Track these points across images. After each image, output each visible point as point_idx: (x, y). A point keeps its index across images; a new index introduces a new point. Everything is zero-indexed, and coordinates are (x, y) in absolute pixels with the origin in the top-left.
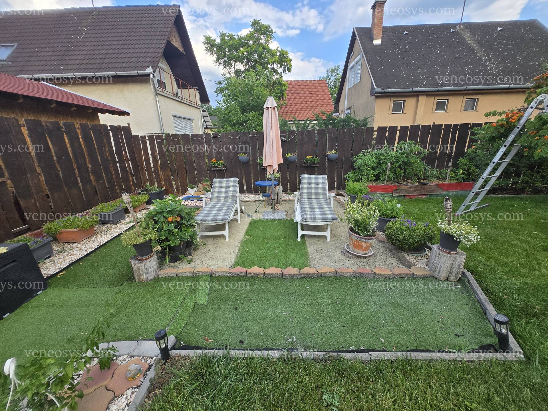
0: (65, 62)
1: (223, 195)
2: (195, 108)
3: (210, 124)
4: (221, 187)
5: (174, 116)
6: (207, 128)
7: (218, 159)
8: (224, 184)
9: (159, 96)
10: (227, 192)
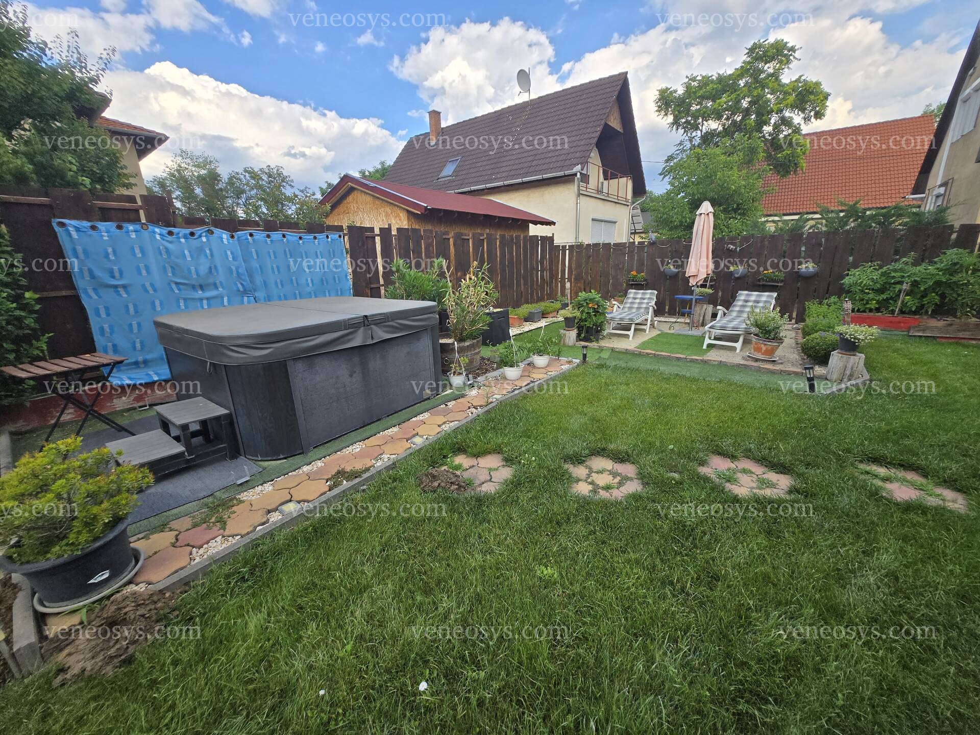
0: (497, 170)
1: (636, 306)
2: (622, 206)
3: (639, 227)
4: (635, 299)
5: (593, 220)
6: (635, 233)
7: (639, 272)
8: (639, 296)
9: (581, 196)
10: (640, 303)
